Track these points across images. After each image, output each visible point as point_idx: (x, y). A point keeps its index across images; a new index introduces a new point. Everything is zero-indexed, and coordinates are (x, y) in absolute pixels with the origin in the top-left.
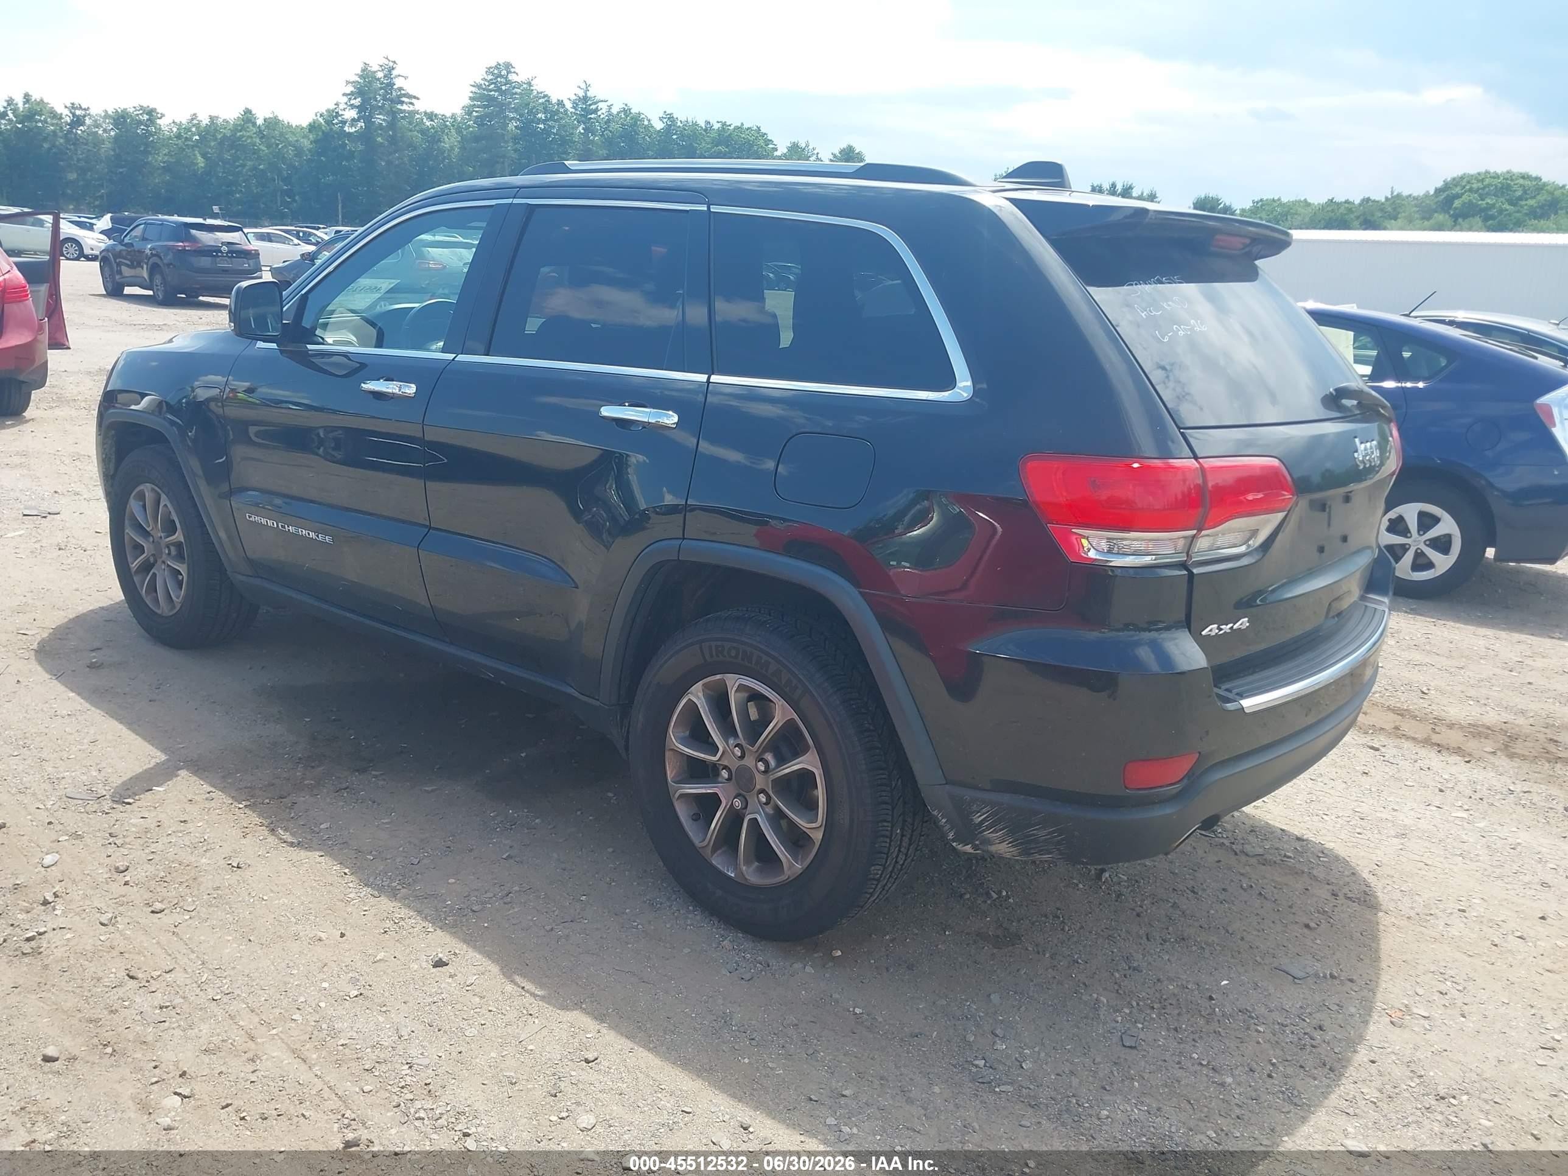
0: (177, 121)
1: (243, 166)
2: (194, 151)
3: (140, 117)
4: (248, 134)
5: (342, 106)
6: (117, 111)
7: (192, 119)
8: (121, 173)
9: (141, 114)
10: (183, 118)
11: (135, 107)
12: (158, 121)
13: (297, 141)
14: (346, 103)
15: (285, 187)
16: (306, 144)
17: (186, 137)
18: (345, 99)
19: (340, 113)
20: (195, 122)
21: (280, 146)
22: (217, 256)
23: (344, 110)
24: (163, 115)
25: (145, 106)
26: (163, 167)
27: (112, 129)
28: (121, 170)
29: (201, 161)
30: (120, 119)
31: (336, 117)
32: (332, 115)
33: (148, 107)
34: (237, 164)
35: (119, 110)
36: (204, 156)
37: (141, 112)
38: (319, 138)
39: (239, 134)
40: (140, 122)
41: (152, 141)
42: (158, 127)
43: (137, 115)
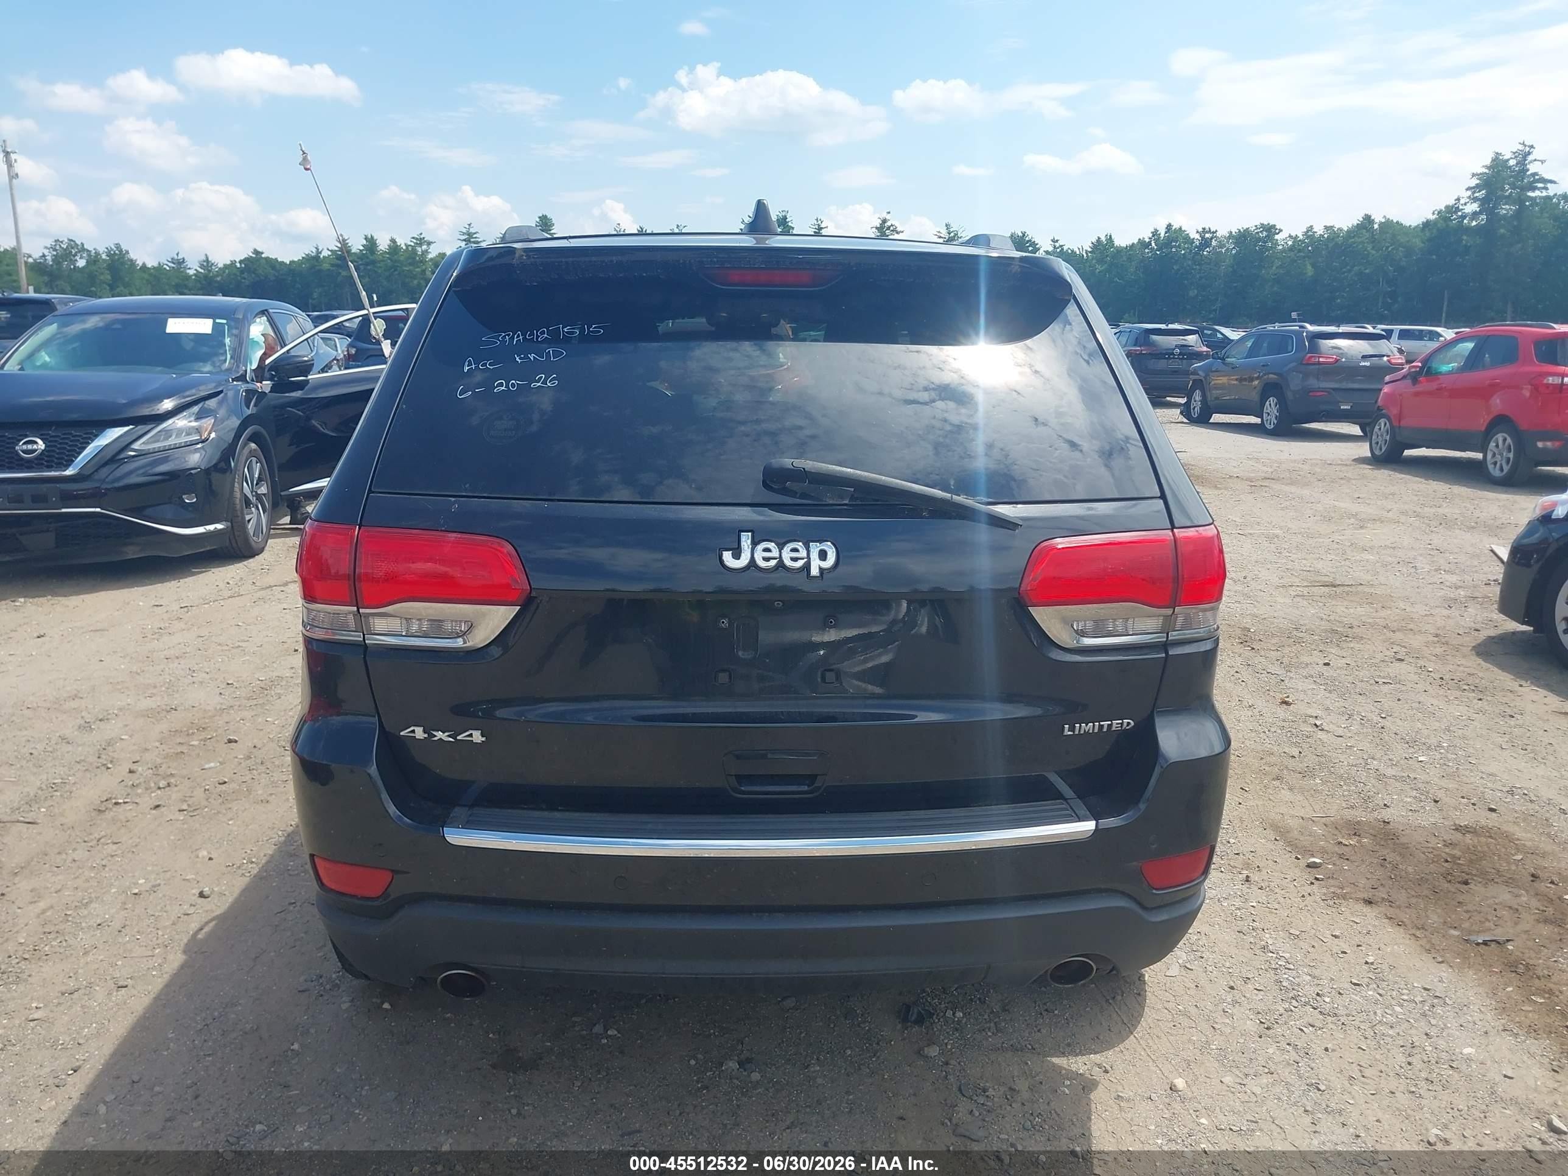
0: (1294, 235)
1: (1349, 271)
2: (1305, 261)
3: (1260, 234)
4: (1360, 240)
5: (1462, 201)
6: (1240, 231)
7: (1308, 231)
8: (1235, 287)
9: (1261, 232)
10: (1299, 232)
11: (1256, 226)
12: (1276, 237)
13: (1408, 241)
14: (1470, 197)
15: (1390, 289)
16: (1418, 243)
17: (1300, 249)
18: (1469, 193)
19: (1461, 207)
20: (1310, 233)
21: (1390, 249)
22: (1169, 358)
23: (1465, 204)
24: (1281, 231)
25: (1266, 223)
26: (1274, 279)
27: (1234, 248)
28: (1235, 285)
29: (1310, 271)
30: (1243, 238)
31: (1456, 212)
32: (1452, 210)
33: (1269, 224)
34: (1344, 270)
35: (1242, 230)
36: (1313, 265)
37: (1261, 229)
38: (1433, 235)
39: (1351, 241)
40: (1259, 239)
41: (1267, 255)
42: (1274, 242)
43: (1258, 233)
